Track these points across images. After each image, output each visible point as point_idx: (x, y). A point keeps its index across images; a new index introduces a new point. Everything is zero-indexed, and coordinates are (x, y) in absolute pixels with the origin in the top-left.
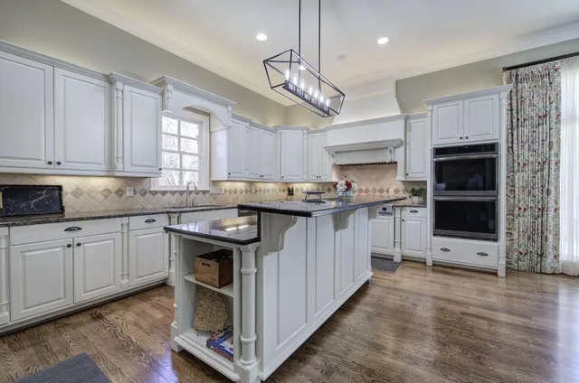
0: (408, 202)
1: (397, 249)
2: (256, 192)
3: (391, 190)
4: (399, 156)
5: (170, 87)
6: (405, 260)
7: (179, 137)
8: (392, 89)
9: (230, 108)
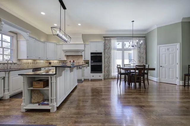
0: (85, 65)
1: (83, 77)
2: (36, 63)
3: (81, 63)
4: (83, 54)
6: (85, 80)
7: (2, 41)
8: (81, 36)
9: (28, 33)
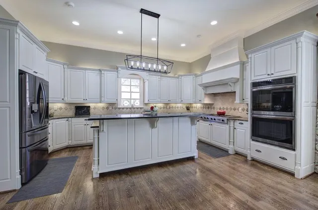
1: (232, 146)
2: (170, 108)
4: (237, 88)
5: (119, 69)
6: (237, 154)
7: (131, 86)
